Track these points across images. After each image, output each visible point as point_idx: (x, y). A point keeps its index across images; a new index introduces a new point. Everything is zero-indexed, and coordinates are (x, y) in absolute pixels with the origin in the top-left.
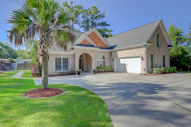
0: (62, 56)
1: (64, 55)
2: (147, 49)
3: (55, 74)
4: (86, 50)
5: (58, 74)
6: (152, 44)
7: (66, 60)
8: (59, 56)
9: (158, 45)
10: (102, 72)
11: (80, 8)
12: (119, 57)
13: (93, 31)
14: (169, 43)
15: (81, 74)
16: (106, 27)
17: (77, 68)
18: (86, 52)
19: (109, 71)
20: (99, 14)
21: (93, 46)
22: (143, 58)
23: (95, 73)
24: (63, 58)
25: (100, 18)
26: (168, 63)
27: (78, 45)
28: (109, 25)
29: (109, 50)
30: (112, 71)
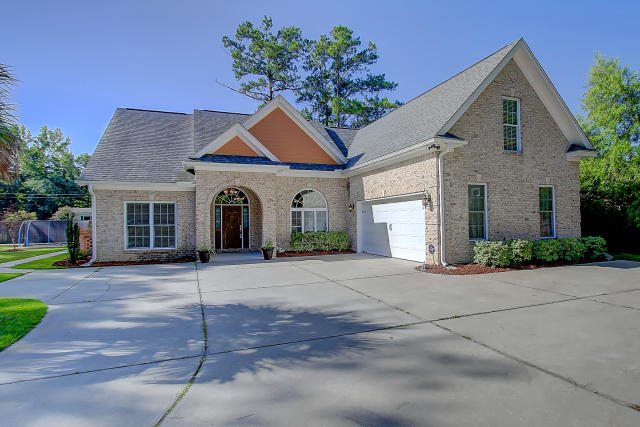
0: (152, 197)
1: (158, 194)
2: (444, 165)
3: (126, 258)
4: (238, 175)
5: (134, 258)
6: (466, 143)
7: (166, 212)
8: (138, 198)
9: (510, 147)
10: (303, 253)
11: (291, 35)
12: (368, 196)
13: (278, 110)
14: (571, 136)
15: (212, 259)
16: (383, 94)
17: (204, 239)
18: (238, 183)
19: (335, 251)
20: (360, 49)
21: (265, 160)
22: (430, 200)
23: (267, 257)
24: (156, 206)
25: (363, 66)
26: (568, 220)
27: (205, 158)
28: (391, 87)
29: (337, 174)
30: (350, 250)
